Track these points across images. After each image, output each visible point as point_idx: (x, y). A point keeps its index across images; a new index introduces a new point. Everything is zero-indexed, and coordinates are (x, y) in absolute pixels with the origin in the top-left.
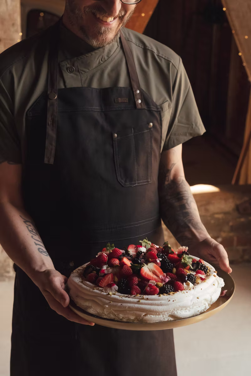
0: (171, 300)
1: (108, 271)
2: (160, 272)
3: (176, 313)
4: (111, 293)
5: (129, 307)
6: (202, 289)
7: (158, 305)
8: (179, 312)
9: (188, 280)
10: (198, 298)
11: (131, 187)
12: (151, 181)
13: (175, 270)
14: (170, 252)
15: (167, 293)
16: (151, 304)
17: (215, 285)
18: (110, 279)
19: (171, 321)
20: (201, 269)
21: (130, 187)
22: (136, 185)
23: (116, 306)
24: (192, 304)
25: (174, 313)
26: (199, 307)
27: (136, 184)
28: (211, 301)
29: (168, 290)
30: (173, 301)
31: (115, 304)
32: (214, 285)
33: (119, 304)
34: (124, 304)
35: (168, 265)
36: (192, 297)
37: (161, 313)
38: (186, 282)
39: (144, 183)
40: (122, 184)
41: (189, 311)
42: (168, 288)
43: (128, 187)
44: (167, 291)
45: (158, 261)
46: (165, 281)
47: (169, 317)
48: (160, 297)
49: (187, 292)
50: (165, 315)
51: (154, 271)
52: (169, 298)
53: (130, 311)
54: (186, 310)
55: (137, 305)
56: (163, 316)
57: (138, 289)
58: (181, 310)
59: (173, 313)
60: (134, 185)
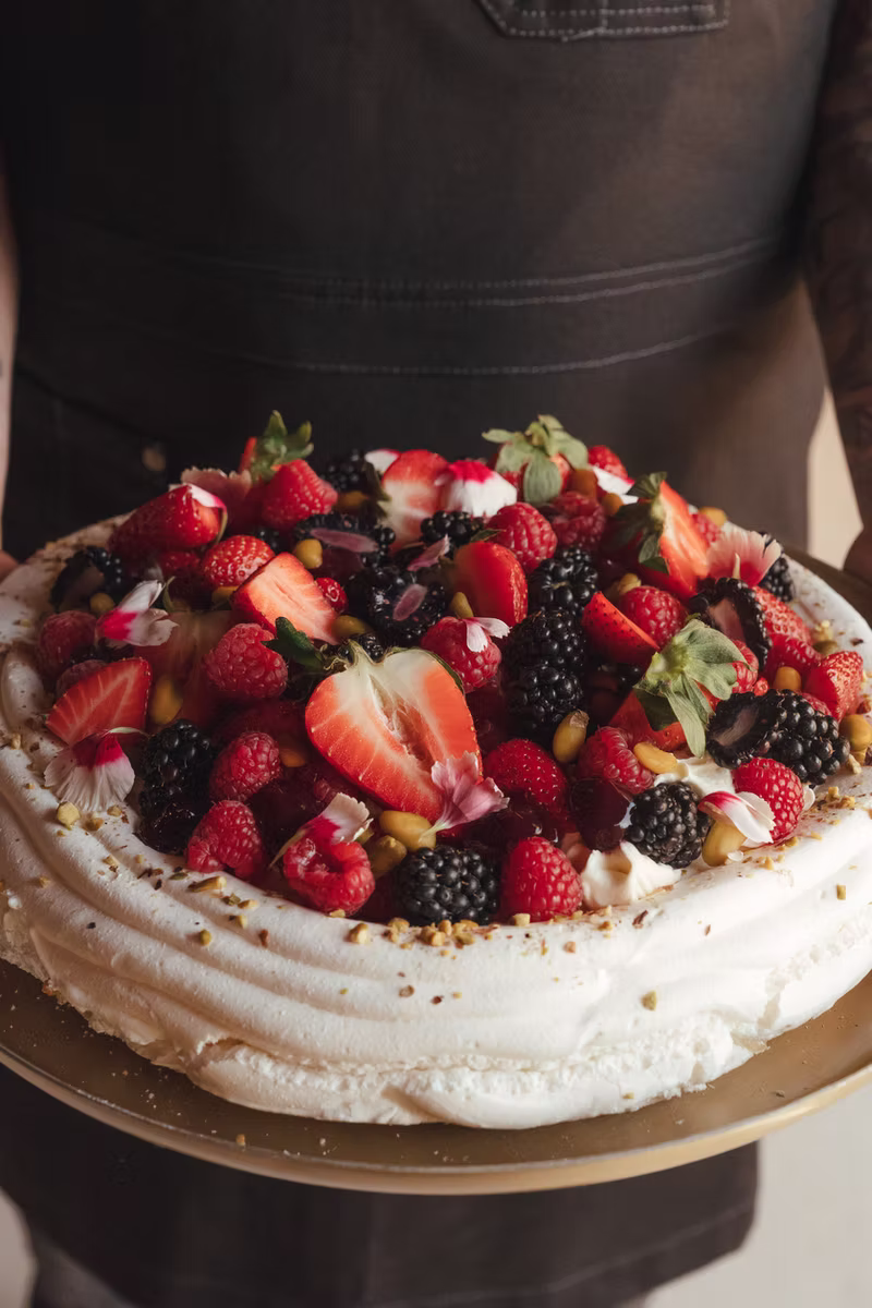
0: (424, 992)
1: (151, 630)
2: (452, 733)
3: (438, 1086)
4: (70, 813)
5: (128, 962)
6: (708, 930)
7: (320, 1002)
8: (468, 1080)
9: (629, 835)
10: (648, 1001)
11: (557, 40)
12: (719, 17)
13: (572, 733)
14: (642, 558)
15: (423, 918)
16: (276, 986)
17: (848, 894)
18: (124, 702)
19: (392, 1130)
20: (781, 753)
21: (547, 39)
22: (596, 38)
23: (56, 922)
24: (584, 1039)
25: (428, 1085)
26: (647, 1064)
27: (595, 23)
28: (764, 1022)
29: (437, 897)
30: (437, 1000)
31: (61, 902)
32: (840, 893)
33: (84, 915)
34: (109, 930)
35: (541, 686)
36: (602, 984)
37: (335, 1062)
38: (610, 848)
39: (660, 26)
40: (497, 16)
41: (552, 1085)
42: (443, 880)
43: (537, 38)
44: (427, 905)
45: (478, 641)
46: (456, 813)
47: (386, 1104)
48: (347, 948)
49: (569, 948)
50: (360, 1084)
51: (417, 717)
52: (409, 970)
53: (131, 984)
54: (525, 1078)
55: (178, 966)
56: (345, 1086)
57: (243, 836)
58: (493, 1068)
59: (418, 1084)
60: (583, 34)
